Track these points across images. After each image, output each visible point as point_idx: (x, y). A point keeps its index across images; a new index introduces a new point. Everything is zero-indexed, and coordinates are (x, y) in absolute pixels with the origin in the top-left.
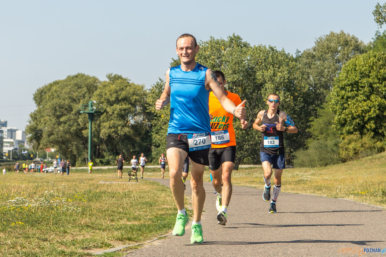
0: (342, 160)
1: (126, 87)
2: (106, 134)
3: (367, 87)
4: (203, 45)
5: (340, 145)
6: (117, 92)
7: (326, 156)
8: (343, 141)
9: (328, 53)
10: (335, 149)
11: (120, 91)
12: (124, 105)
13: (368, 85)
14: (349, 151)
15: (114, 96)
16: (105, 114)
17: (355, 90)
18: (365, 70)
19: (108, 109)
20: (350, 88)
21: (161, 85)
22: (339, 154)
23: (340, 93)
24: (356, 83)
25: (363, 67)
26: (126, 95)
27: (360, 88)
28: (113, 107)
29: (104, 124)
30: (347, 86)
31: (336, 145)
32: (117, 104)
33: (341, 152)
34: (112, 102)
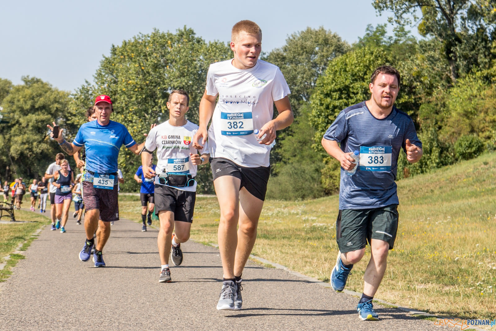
0: (325, 191)
1: (46, 92)
2: (17, 152)
3: (361, 94)
4: (143, 39)
5: (322, 171)
6: (33, 98)
7: (304, 186)
8: (326, 166)
9: (302, 55)
10: (315, 175)
11: (37, 96)
12: (41, 115)
13: (362, 91)
14: (334, 180)
15: (30, 103)
16: (17, 126)
17: (345, 98)
18: (358, 71)
19: (21, 120)
20: (338, 95)
21: (87, 89)
22: (321, 183)
23: (324, 101)
24: (347, 88)
25: (356, 67)
26: (44, 102)
27: (352, 95)
28: (28, 117)
29: (16, 139)
30: (334, 92)
31: (317, 170)
32: (33, 114)
33: (324, 180)
34: (27, 110)
